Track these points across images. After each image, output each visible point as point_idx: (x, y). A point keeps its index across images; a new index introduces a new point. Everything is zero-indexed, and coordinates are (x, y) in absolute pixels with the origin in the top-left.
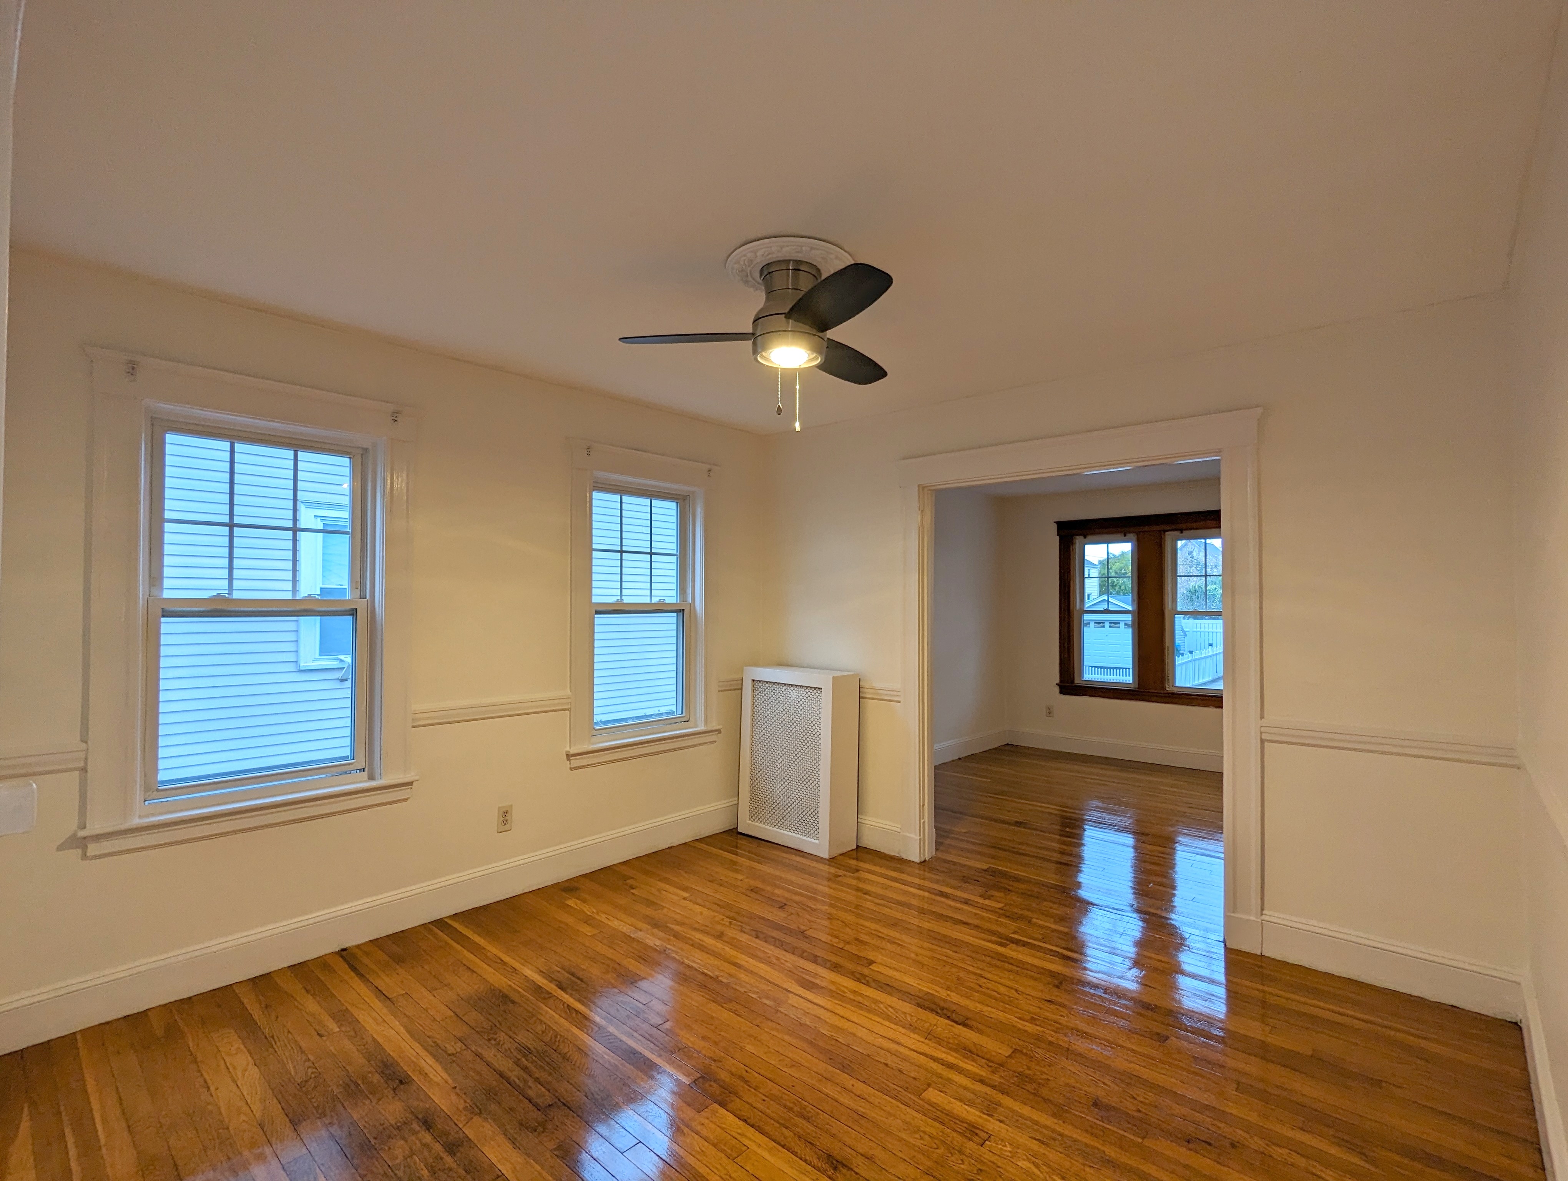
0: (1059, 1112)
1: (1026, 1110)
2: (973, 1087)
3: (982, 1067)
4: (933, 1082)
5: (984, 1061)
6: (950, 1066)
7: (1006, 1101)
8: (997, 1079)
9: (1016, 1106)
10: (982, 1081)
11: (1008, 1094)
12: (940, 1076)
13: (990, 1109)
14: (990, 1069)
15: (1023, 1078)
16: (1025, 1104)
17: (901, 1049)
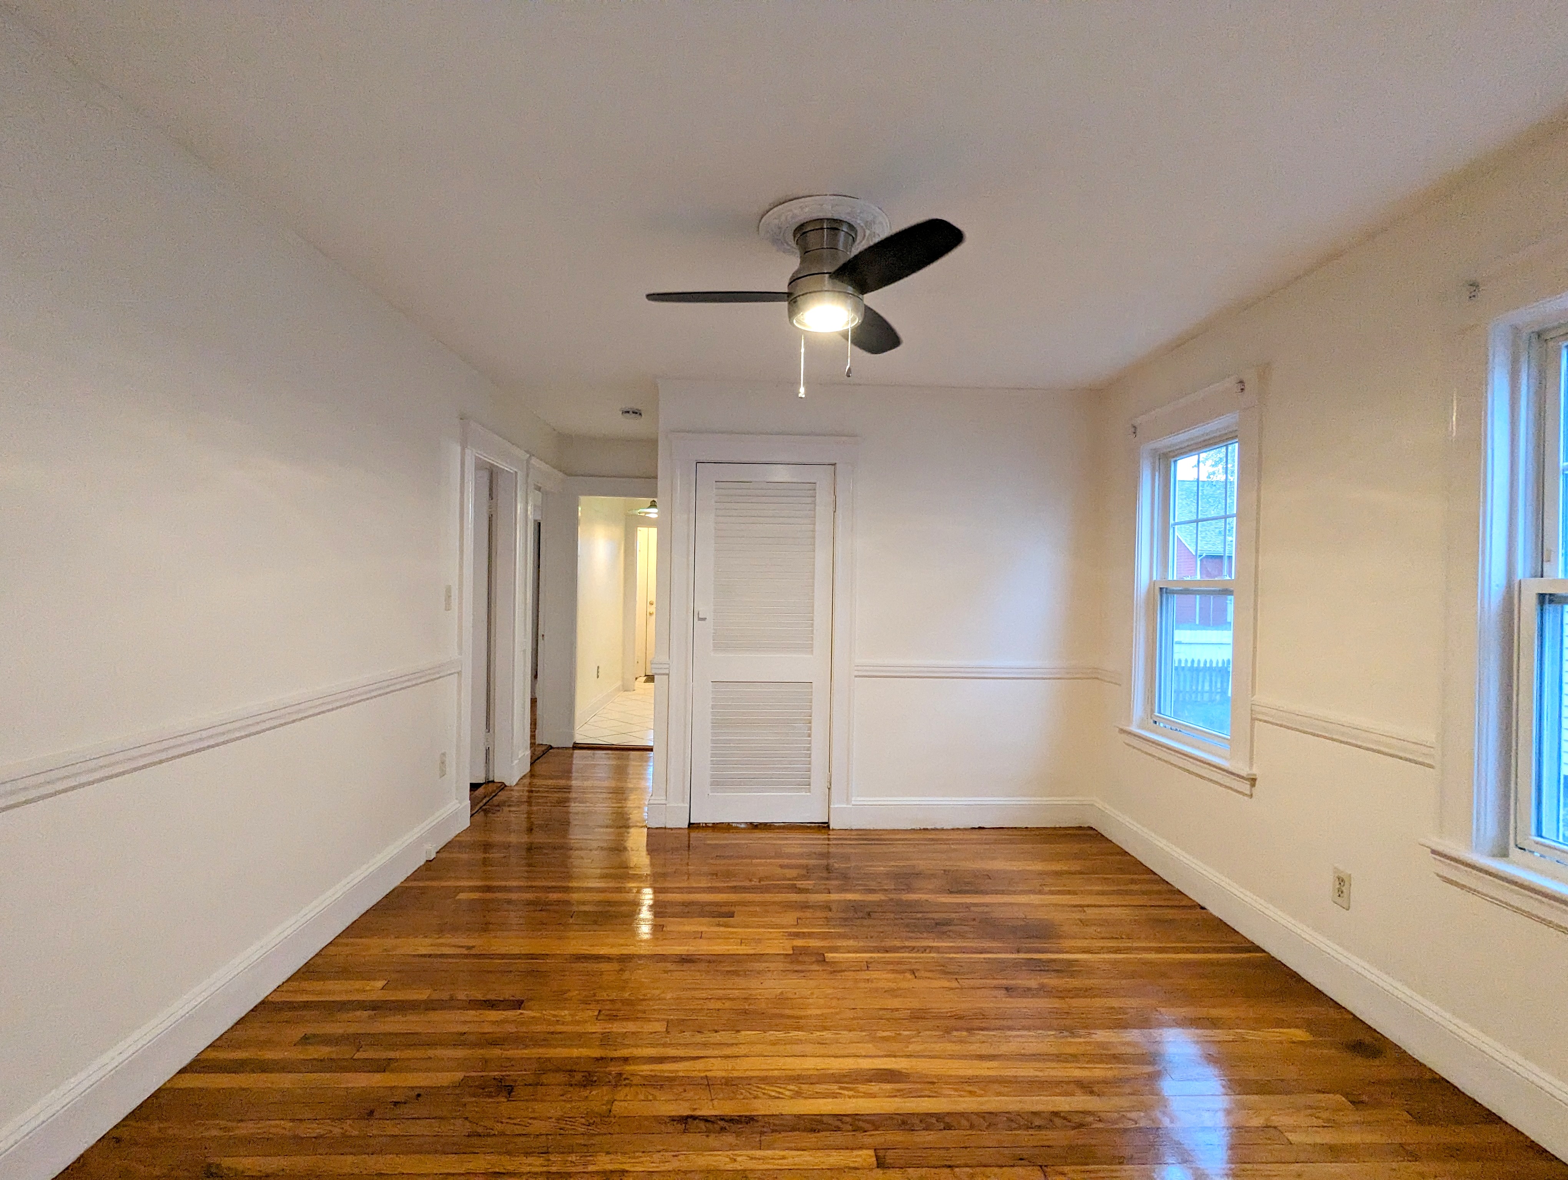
0: (545, 1067)
1: (575, 1052)
2: (630, 1050)
3: (632, 1075)
4: (666, 1037)
5: (634, 1082)
6: (661, 1060)
7: (597, 1053)
8: (613, 1069)
9: (584, 1052)
10: (626, 1060)
11: (597, 1059)
12: (665, 1045)
13: (606, 1039)
14: (624, 1076)
15: (589, 1081)
16: (577, 1058)
17: (716, 1052)
